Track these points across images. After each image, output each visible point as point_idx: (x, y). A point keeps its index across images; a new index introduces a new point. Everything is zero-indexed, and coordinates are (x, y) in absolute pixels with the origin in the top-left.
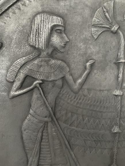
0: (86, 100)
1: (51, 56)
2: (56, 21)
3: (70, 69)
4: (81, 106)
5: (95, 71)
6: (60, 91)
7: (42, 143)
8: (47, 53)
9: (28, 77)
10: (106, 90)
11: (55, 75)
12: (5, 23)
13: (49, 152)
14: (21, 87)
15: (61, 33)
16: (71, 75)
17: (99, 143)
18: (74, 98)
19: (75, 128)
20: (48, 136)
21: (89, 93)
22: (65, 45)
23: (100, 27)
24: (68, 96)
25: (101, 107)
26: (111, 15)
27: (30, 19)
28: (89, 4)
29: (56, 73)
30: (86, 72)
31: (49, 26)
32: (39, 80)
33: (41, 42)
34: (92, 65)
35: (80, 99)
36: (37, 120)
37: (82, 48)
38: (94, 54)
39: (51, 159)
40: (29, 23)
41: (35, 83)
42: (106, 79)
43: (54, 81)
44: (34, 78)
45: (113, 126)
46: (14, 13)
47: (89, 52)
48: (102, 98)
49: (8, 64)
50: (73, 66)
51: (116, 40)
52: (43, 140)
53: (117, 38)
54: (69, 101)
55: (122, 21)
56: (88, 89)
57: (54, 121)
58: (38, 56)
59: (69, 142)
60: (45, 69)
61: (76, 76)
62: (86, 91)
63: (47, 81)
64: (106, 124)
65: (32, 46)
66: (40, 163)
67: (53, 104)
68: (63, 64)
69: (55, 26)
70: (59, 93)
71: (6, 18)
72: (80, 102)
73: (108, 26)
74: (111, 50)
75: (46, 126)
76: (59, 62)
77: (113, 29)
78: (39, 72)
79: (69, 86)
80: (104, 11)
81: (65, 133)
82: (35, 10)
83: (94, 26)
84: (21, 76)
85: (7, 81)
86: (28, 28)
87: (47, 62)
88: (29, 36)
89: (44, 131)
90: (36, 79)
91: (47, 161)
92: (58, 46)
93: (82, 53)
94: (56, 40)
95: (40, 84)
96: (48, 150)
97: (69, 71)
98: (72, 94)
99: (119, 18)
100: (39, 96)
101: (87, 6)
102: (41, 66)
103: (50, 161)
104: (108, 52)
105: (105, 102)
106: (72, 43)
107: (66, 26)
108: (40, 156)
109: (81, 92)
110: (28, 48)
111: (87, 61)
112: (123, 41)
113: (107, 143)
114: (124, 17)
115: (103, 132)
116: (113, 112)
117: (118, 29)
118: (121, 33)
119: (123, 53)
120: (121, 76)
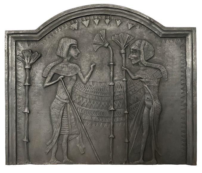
0: (91, 89)
1: (70, 61)
2: (73, 42)
3: (81, 69)
4: (89, 93)
5: (97, 70)
6: (75, 83)
7: (63, 119)
8: (67, 60)
9: (55, 74)
10: (103, 82)
11: (72, 73)
12: (43, 43)
13: (68, 125)
14: (51, 80)
15: (75, 48)
16: (82, 72)
17: (101, 118)
18: (84, 88)
19: (85, 108)
20: (67, 113)
21: (93, 84)
22: (78, 55)
23: (98, 44)
24: (80, 86)
25: (101, 93)
26: (104, 38)
27: (58, 41)
28: (91, 32)
29: (72, 71)
30: (91, 71)
31: (69, 44)
32: (62, 76)
33: (64, 54)
34: (94, 67)
35: (87, 88)
36: (60, 102)
37: (88, 56)
38: (95, 59)
39: (69, 130)
40: (57, 43)
41: (59, 78)
42: (103, 75)
43: (71, 76)
44: (59, 75)
45: (109, 106)
46: (49, 38)
47: (92, 58)
48: (102, 87)
49: (44, 66)
50: (83, 67)
52: (64, 116)
54: (81, 90)
56: (92, 82)
57: (71, 103)
58: (62, 62)
59: (80, 118)
60: (66, 69)
61: (85, 73)
62: (91, 83)
63: (67, 76)
64: (105, 105)
65: (58, 56)
66: (61, 133)
67: (70, 91)
68: (76, 66)
69: (72, 44)
70: (74, 84)
71: (44, 41)
72: (87, 90)
73: (102, 44)
75: (66, 106)
76: (74, 65)
77: (105, 45)
78: (62, 71)
79: (81, 80)
80: (100, 36)
81: (79, 111)
82: (61, 36)
83: (95, 44)
84: (52, 74)
85: (43, 76)
86: (56, 46)
87: (67, 65)
88: (57, 50)
89: (64, 110)
90: (60, 75)
91: (66, 131)
92: (74, 56)
93: (88, 59)
94: (73, 52)
95: (62, 78)
96: (67, 123)
97: (80, 70)
98: (83, 85)
99: (109, 39)
100: (62, 86)
101: (90, 33)
102: (63, 67)
103: (68, 132)
104: (104, 58)
105: (103, 90)
106: (82, 54)
107: (78, 44)
108: (61, 128)
109: (88, 84)
110: (56, 57)
111: (91, 65)
112: (111, 52)
113: (106, 119)
114: (112, 39)
115: (103, 110)
116: (109, 96)
117: (108, 45)
118: (110, 48)
119: (112, 59)
120: (112, 73)
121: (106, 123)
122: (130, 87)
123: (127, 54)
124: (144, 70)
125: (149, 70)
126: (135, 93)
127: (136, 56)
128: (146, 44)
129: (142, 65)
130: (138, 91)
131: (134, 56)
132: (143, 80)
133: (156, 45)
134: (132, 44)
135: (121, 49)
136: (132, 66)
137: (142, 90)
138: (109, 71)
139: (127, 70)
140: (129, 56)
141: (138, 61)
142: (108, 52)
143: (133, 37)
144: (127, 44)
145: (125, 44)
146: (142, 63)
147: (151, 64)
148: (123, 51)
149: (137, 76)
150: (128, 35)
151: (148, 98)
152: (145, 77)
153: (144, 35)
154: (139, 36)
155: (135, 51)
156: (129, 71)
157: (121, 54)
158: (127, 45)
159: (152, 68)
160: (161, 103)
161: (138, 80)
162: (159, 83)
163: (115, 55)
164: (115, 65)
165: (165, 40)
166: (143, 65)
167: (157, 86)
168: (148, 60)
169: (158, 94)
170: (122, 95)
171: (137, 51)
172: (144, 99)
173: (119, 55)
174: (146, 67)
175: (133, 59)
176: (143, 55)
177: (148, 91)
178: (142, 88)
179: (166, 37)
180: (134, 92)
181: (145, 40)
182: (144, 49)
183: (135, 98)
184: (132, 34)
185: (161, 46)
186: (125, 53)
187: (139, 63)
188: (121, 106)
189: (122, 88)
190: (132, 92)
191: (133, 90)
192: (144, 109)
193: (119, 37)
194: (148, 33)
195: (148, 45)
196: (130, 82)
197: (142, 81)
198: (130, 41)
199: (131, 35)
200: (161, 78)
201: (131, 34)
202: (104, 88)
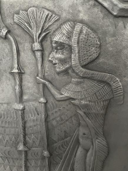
10: (5, 104)
25: (3, 121)
42: (3, 90)
45: (18, 143)
48: (2, 112)
51: (8, 47)
53: (9, 44)
55: (12, 23)
64: (11, 141)
74: (4, 58)
77: (1, 34)
99: (9, 21)
105: (6, 116)
112: (14, 47)
113: (15, 161)
114: (14, 19)
115: (8, 148)
116: (17, 127)
117: (6, 34)
118: (12, 39)
119: (16, 61)
120: (17, 88)
121: (15, 166)
122: (52, 113)
123: (46, 53)
124: (78, 83)
125: (88, 83)
126: (62, 124)
127: (62, 57)
128: (84, 32)
129: (74, 74)
130: (67, 121)
131: (59, 56)
132: (76, 102)
133: (105, 33)
134: (54, 32)
135: (33, 42)
136: (56, 75)
137: (75, 120)
138: (13, 85)
139: (47, 83)
140: (49, 57)
141: (68, 66)
142: (9, 48)
143: (56, 14)
144: (45, 31)
145: (40, 32)
146: (74, 71)
147: (93, 72)
148: (37, 46)
149: (66, 95)
150: (46, 11)
151: (84, 134)
152: (80, 97)
153: (79, 11)
154: (69, 13)
155: (61, 46)
156: (49, 86)
157: (34, 52)
158: (44, 34)
159: (95, 80)
160: (108, 143)
161: (67, 102)
162: (107, 108)
163: (22, 54)
164: (23, 73)
165: (123, 23)
166: (77, 74)
167: (102, 114)
168: (85, 65)
169: (103, 128)
170: (39, 126)
171: (64, 46)
172: (78, 135)
173: (30, 53)
174: (83, 78)
175: (57, 61)
176: (77, 55)
177: (84, 123)
178: (75, 115)
179: (126, 15)
180: (60, 123)
181: (82, 22)
182: (78, 43)
183: (61, 132)
184: (55, 10)
185: (114, 35)
186: (42, 51)
187: (70, 71)
188: (37, 143)
189: (38, 115)
190: (57, 121)
191: (58, 119)
192: (77, 150)
193: (27, 14)
194: (88, 7)
195: (87, 34)
196: (52, 104)
197: (74, 105)
198: (50, 24)
199: (53, 12)
200: (110, 99)
201: (52, 8)
202: (7, 113)
